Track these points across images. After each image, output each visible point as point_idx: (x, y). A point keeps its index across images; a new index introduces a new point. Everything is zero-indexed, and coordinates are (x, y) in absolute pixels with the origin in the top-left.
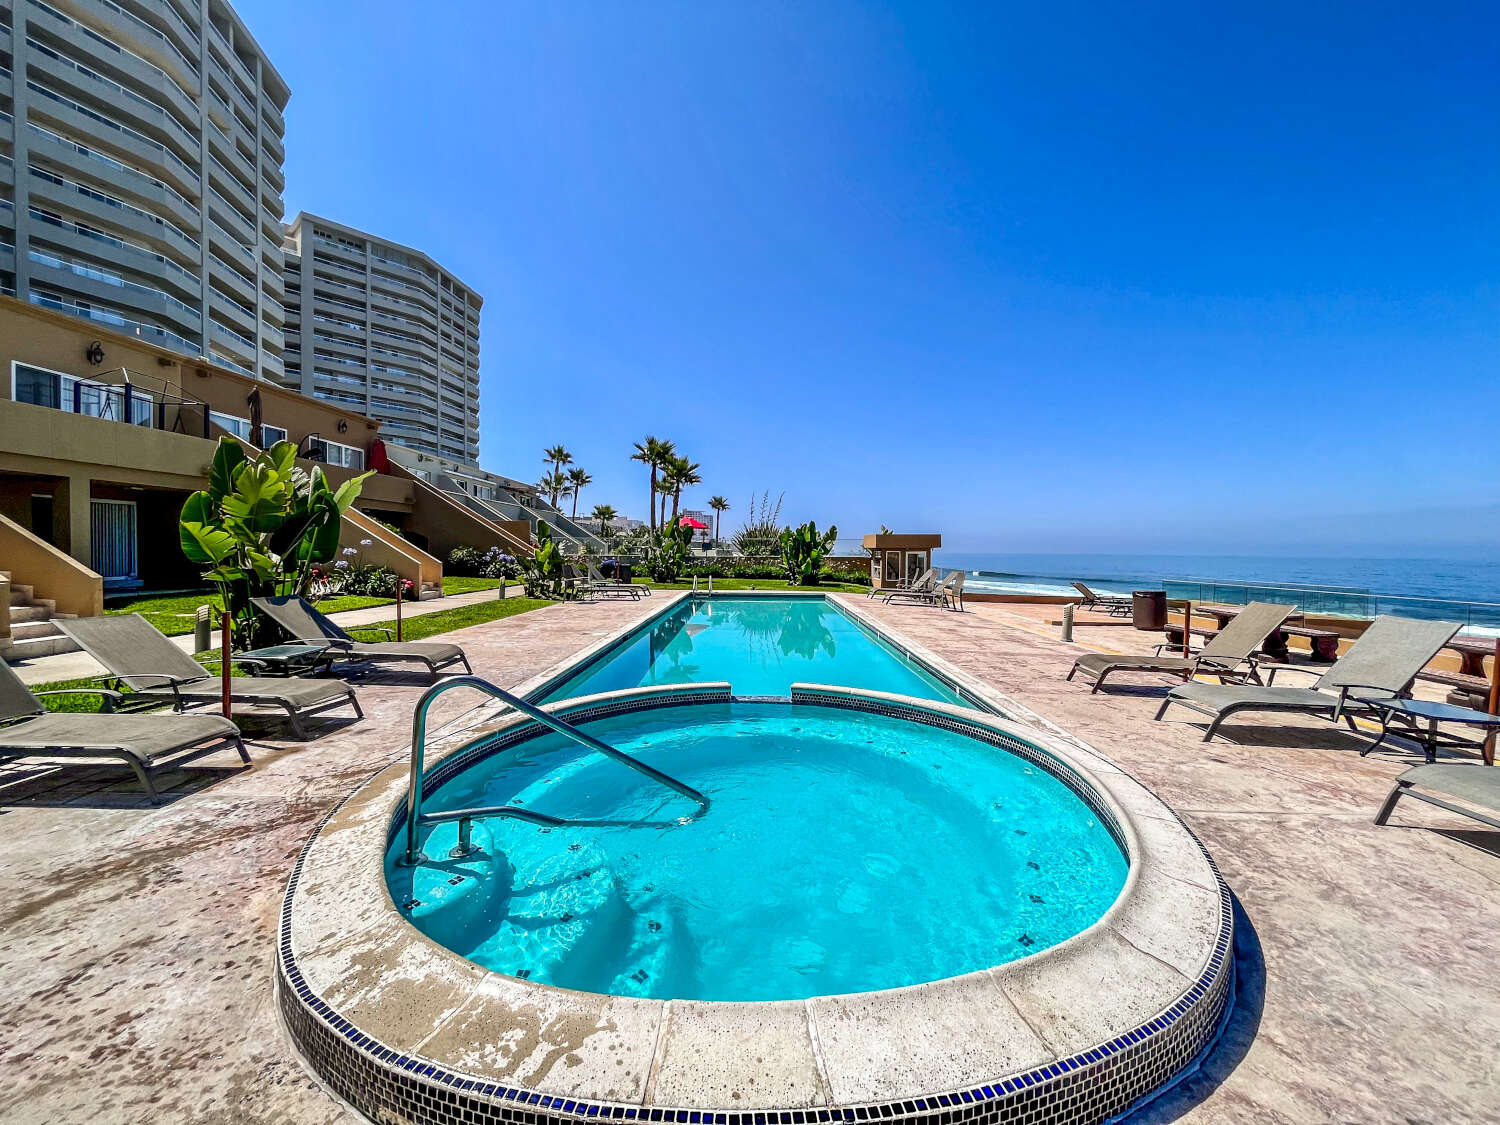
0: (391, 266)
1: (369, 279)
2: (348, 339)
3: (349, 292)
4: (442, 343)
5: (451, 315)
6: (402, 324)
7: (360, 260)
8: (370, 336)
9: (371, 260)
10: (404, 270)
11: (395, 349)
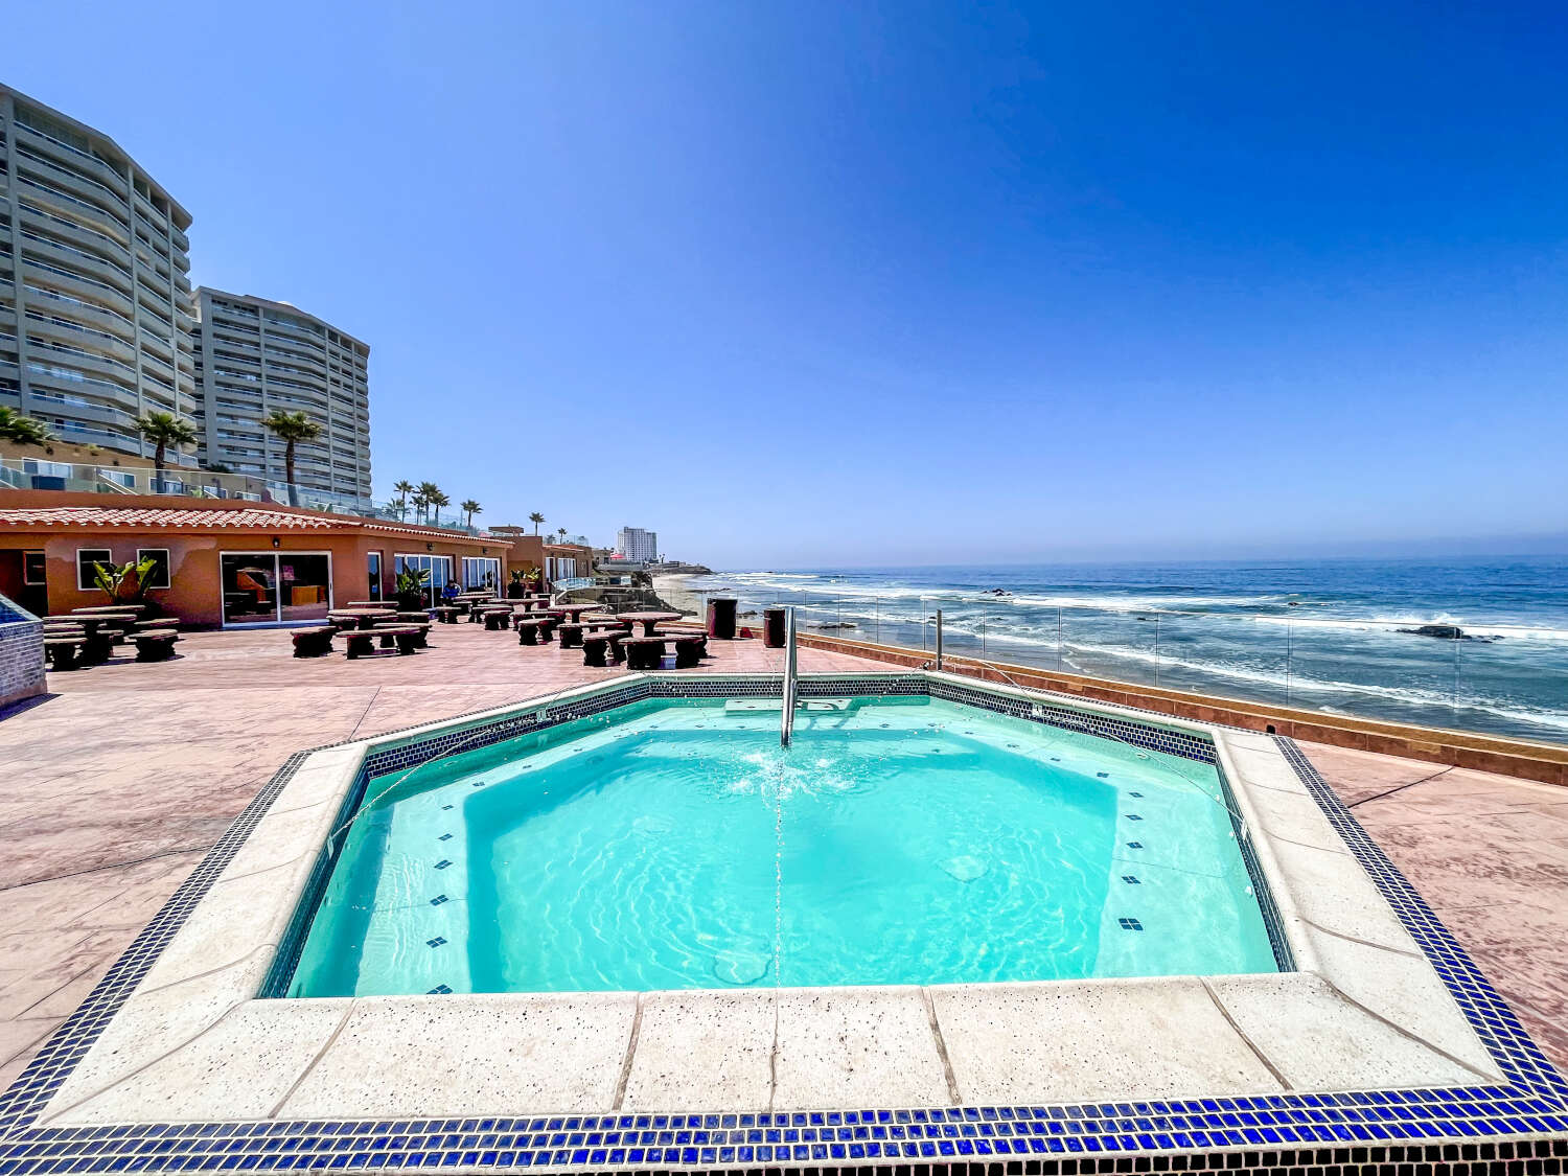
0: (283, 326)
1: (263, 339)
2: (246, 389)
3: (246, 350)
4: (332, 388)
5: (340, 364)
6: (294, 374)
7: (254, 323)
8: (265, 385)
9: (263, 323)
10: (292, 329)
11: (289, 396)
